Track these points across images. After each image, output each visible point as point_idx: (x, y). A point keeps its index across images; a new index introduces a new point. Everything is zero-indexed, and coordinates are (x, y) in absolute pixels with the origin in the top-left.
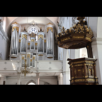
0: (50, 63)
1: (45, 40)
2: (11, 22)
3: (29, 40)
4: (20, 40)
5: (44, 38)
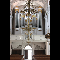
1: (37, 18)
4: (20, 18)
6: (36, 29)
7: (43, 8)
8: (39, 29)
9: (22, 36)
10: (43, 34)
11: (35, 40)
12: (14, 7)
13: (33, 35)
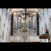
0: (35, 37)
1: (32, 22)
2: (13, 12)
3: (23, 22)
4: (18, 22)
5: (31, 21)
6: (31, 31)
7: (37, 13)
8: (34, 31)
9: (19, 37)
10: (37, 35)
11: (30, 40)
12: (13, 13)
13: (28, 36)
